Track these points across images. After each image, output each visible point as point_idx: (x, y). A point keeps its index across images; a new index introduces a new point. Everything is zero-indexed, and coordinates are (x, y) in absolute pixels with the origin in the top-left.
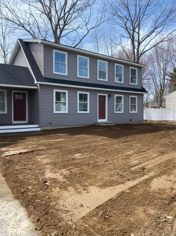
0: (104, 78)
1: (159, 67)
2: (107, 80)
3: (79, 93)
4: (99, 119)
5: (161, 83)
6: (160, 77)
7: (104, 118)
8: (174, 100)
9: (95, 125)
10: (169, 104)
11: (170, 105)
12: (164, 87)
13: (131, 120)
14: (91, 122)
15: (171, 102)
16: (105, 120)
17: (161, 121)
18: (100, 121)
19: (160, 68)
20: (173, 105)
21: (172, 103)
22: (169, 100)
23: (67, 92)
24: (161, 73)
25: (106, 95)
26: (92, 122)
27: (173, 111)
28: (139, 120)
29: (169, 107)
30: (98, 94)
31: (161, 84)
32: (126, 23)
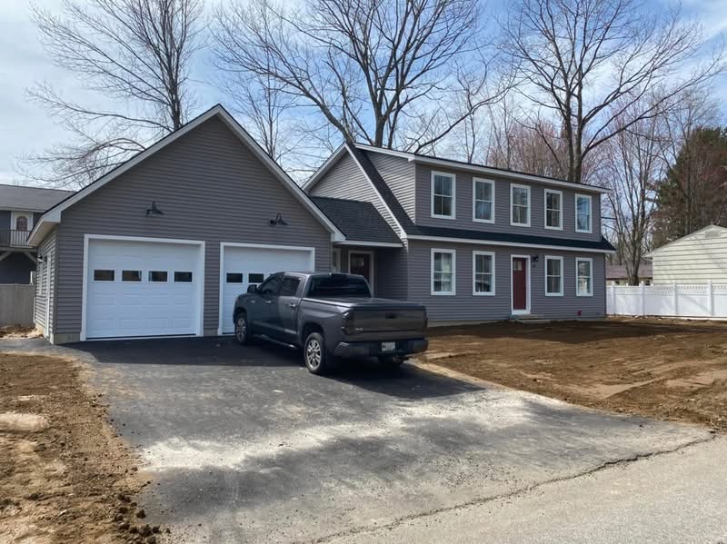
0: (524, 221)
1: (628, 170)
2: (528, 225)
3: (475, 253)
4: (514, 308)
5: (636, 214)
6: (631, 196)
7: (524, 308)
8: (674, 263)
9: (506, 321)
10: (663, 272)
11: (666, 277)
12: (642, 225)
13: (579, 313)
14: (499, 316)
15: (668, 267)
16: (526, 312)
17: (643, 317)
18: (515, 312)
19: (631, 171)
20: (672, 277)
21: (670, 272)
22: (662, 263)
23: (453, 252)
24: (633, 185)
25: (529, 257)
26: (501, 316)
27: (674, 293)
28: (598, 314)
29: (662, 282)
30: (512, 256)
31: (633, 215)
32: (552, 80)
